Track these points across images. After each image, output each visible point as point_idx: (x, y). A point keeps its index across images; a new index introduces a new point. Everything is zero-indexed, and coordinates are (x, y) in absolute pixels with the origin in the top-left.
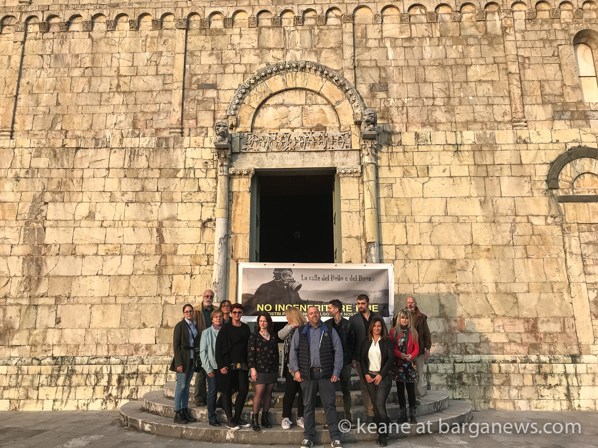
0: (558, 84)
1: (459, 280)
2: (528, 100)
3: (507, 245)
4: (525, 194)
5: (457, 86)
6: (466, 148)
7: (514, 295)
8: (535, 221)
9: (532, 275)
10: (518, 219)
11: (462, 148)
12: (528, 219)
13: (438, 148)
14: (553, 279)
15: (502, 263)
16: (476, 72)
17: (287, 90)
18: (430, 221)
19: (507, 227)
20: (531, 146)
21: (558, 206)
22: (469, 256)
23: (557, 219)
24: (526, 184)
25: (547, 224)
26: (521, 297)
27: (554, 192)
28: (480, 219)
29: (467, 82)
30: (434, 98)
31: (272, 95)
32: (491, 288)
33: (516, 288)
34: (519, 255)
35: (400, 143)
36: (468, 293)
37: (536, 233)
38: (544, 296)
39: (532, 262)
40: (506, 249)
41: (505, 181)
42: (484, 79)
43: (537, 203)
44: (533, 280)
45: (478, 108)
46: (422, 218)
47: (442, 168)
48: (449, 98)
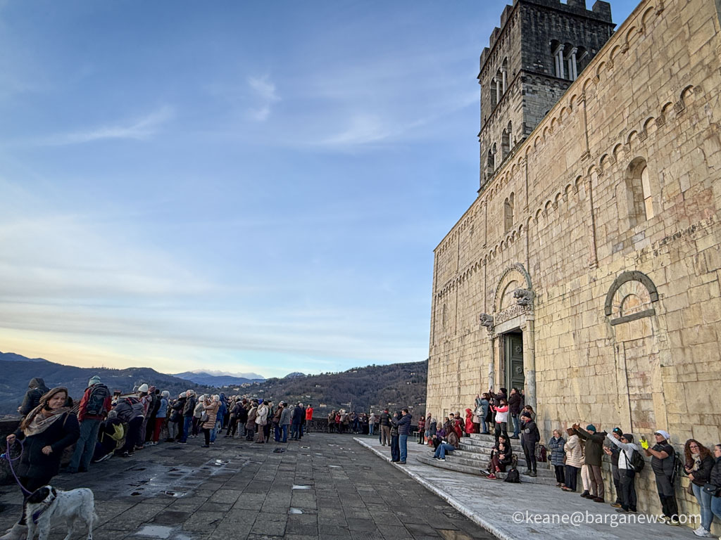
0: (616, 221)
1: (566, 394)
2: (599, 243)
3: (586, 366)
4: (595, 324)
5: (566, 249)
6: (568, 295)
7: (589, 405)
8: (601, 344)
9: (598, 389)
10: (591, 344)
11: (565, 297)
12: (596, 344)
13: (556, 300)
14: (609, 392)
15: (584, 381)
16: (575, 233)
17: (509, 284)
18: (553, 354)
19: (586, 352)
20: (597, 282)
21: (612, 328)
22: (569, 376)
23: (612, 341)
24: (595, 315)
25: (606, 346)
26: (592, 406)
27: (609, 317)
28: (573, 348)
29: (570, 245)
30: (557, 264)
31: (506, 289)
32: (579, 401)
33: (591, 400)
34: (592, 373)
35: (542, 303)
36: (568, 404)
37: (600, 354)
38: (604, 406)
39: (599, 379)
40: (585, 368)
41: (585, 314)
42: (578, 238)
43: (601, 330)
44: (598, 393)
45: (576, 262)
46: (550, 352)
47: (557, 313)
48: (563, 260)
